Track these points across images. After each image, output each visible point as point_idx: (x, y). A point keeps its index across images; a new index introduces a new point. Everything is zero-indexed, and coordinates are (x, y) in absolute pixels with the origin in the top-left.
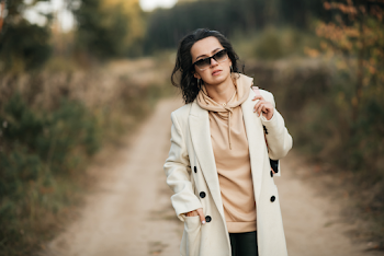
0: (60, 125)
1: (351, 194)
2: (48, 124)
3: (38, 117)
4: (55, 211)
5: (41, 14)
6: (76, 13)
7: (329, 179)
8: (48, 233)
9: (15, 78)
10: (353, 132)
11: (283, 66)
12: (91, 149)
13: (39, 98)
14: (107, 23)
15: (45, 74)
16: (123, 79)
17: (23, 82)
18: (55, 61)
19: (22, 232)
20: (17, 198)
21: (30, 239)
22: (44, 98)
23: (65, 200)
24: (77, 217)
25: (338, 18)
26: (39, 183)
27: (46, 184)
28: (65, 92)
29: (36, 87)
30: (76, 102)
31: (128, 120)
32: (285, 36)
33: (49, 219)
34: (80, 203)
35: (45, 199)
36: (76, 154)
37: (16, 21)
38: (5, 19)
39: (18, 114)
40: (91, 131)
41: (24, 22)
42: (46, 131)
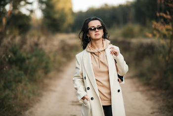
0: (34, 59)
1: (163, 100)
2: (28, 58)
3: (24, 55)
4: (29, 97)
5: (28, 10)
6: (43, 11)
7: (153, 92)
8: (25, 107)
9: (14, 37)
10: (165, 72)
11: (135, 41)
12: (46, 71)
13: (25, 47)
14: (57, 16)
15: (28, 36)
16: (62, 41)
17: (18, 39)
18: (32, 32)
19: (14, 106)
20: (12, 90)
21: (17, 109)
22: (27, 47)
23: (34, 93)
24: (38, 101)
25: (162, 20)
26: (22, 84)
27: (26, 85)
28: (37, 44)
29: (24, 42)
30: (41, 49)
31: (64, 60)
32: (136, 28)
33: (26, 101)
34: (40, 95)
35: (25, 92)
36: (40, 73)
37: (16, 12)
38: (11, 11)
39: (15, 53)
40: (47, 63)
41: (20, 13)
42: (27, 61)
